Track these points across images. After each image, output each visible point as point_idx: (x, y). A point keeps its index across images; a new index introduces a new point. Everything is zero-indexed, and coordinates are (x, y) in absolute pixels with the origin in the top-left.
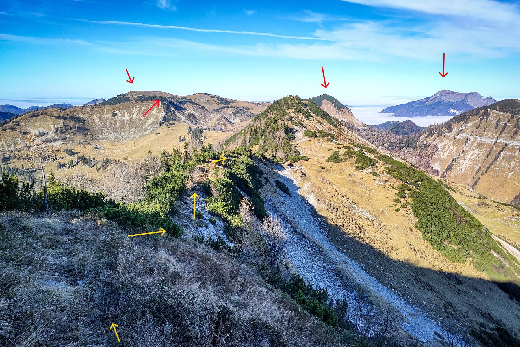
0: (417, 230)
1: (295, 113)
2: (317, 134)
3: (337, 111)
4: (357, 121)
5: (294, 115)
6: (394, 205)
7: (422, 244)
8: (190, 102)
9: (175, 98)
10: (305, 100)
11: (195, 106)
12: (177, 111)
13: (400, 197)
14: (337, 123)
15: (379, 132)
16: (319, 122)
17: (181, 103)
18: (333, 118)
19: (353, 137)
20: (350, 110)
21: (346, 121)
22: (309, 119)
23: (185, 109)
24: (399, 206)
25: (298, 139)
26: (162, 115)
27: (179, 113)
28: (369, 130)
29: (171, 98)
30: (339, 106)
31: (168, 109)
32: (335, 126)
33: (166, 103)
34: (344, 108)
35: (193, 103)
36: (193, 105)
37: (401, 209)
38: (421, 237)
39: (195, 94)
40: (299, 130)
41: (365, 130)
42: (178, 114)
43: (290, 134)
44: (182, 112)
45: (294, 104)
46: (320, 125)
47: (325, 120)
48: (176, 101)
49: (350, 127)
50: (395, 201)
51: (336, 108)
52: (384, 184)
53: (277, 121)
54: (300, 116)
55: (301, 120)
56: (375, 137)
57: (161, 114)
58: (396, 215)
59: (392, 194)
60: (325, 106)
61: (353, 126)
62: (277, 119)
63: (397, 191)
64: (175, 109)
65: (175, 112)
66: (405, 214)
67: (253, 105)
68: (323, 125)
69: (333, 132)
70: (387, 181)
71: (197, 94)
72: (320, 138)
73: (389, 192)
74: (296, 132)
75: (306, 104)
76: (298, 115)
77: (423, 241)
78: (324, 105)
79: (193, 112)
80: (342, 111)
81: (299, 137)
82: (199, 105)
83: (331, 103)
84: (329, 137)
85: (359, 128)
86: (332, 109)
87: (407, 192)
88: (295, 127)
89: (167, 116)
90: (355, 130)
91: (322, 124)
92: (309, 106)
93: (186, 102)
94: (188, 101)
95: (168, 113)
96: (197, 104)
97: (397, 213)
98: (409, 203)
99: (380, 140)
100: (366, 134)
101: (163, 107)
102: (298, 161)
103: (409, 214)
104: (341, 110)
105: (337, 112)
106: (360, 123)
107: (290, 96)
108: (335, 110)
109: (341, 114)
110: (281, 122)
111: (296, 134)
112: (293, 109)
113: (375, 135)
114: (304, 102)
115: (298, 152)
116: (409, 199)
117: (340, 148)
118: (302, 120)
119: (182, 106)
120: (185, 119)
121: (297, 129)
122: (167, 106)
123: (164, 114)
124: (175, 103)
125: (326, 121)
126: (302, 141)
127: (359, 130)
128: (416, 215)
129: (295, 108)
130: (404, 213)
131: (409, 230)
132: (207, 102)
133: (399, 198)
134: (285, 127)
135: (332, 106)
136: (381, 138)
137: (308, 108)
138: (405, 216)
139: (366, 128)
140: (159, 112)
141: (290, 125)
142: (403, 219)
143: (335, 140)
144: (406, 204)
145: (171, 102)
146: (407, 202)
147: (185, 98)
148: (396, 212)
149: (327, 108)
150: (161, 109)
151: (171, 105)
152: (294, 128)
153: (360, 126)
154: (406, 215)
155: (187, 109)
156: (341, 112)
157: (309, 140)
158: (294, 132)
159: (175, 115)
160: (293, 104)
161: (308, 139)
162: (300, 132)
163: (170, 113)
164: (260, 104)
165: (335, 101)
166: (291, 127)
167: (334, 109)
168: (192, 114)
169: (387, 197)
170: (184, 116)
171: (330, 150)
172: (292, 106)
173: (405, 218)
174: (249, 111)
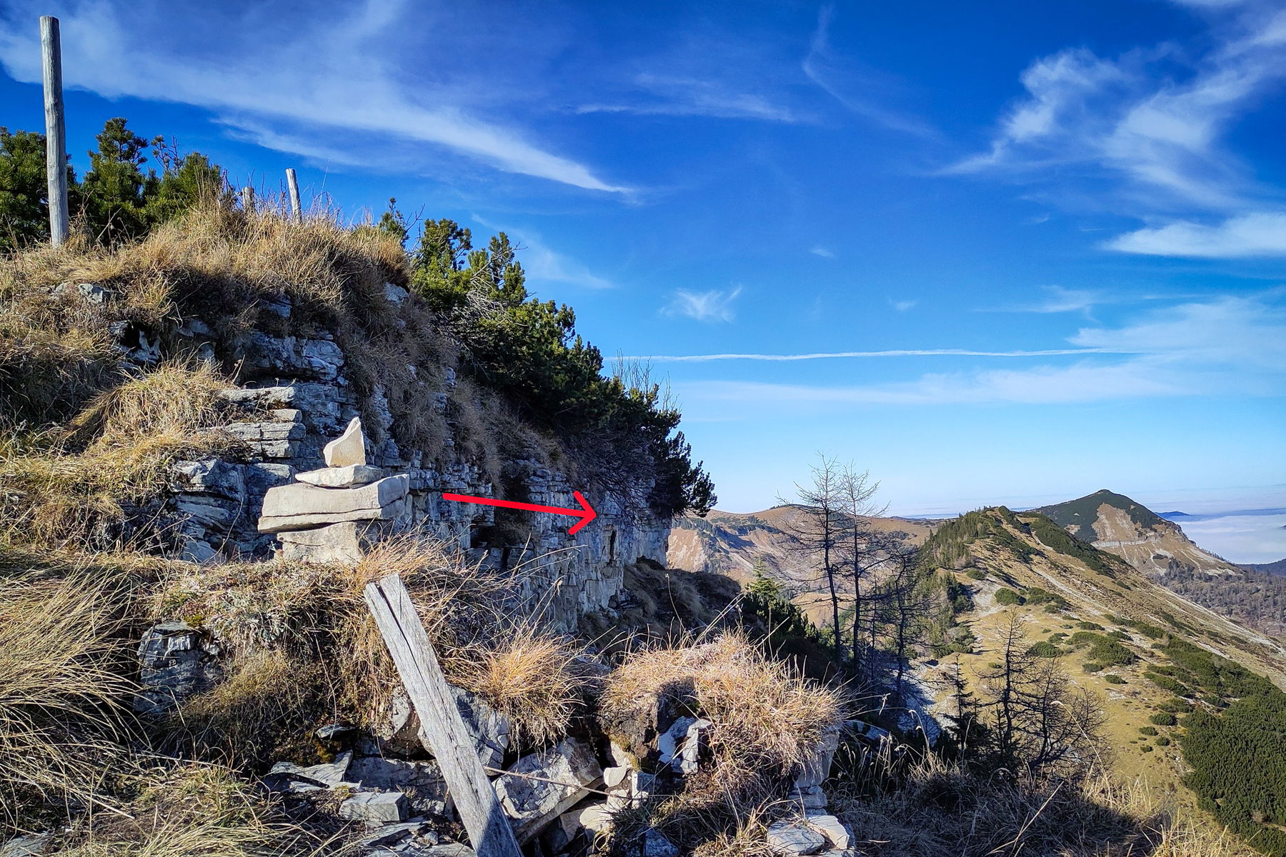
0: (1187, 790)
1: (991, 549)
2: (1027, 597)
3: (1142, 530)
4: (1201, 555)
5: (987, 553)
6: (1139, 739)
7: (1195, 816)
8: (763, 528)
9: (728, 519)
10: (1026, 514)
11: (775, 536)
12: (735, 550)
13: (1157, 724)
14: (1115, 566)
15: (1271, 583)
16: (1057, 567)
17: (742, 530)
18: (1104, 553)
19: (1161, 599)
20: (1179, 528)
21: (1169, 555)
22: (1026, 560)
23: (751, 544)
24: (1151, 741)
25: (982, 609)
26: (699, 560)
27: (738, 553)
28: (1240, 578)
29: (721, 519)
30: (1145, 519)
31: (713, 545)
32: (1109, 572)
33: (708, 533)
34: (1160, 522)
35: (770, 530)
36: (770, 535)
37: (1156, 749)
38: (1195, 804)
39: (774, 508)
40: (985, 589)
41: (1228, 577)
42: (735, 557)
43: (961, 599)
44: (744, 552)
45: (991, 529)
46: (1059, 573)
47: (1079, 560)
48: (730, 528)
49: (1184, 572)
50: (1143, 731)
51: (1139, 524)
52: (1129, 698)
53: (934, 570)
54: (1004, 554)
55: (1006, 565)
56: (1258, 594)
57: (697, 558)
58: (1142, 757)
59: (1143, 718)
60: (1106, 521)
61: (1191, 569)
62: (932, 566)
63: (1155, 713)
64: (729, 544)
65: (728, 552)
66: (1163, 758)
67: (917, 527)
68: (1068, 574)
69: (1095, 589)
70: (1139, 693)
71: (778, 507)
72: (1029, 607)
73: (1138, 713)
74: (976, 593)
75: (1027, 524)
76: (998, 553)
77: (1198, 811)
78: (1102, 517)
79: (770, 550)
80: (1156, 531)
81: (982, 605)
82: (784, 533)
83: (1122, 512)
84: (1053, 603)
85: (1211, 572)
86: (1126, 526)
87: (1180, 715)
88: (976, 583)
89: (711, 561)
90: (1200, 578)
91: (1065, 571)
92: (1036, 528)
93: (754, 527)
94: (759, 526)
95: (713, 555)
96: (778, 532)
97: (1144, 755)
98: (1176, 737)
99: (1275, 603)
100: (1230, 588)
101: (702, 541)
102: (949, 654)
103: (1174, 758)
104: (1152, 529)
105: (1140, 534)
106: (1211, 560)
107: (985, 508)
108: (1136, 529)
109: (1153, 540)
110: (941, 573)
111: (977, 599)
112: (988, 540)
113: (1258, 590)
114: (1022, 520)
115: (973, 637)
116: (1180, 729)
117: (1071, 628)
118: (1009, 563)
119: (744, 538)
120: (752, 567)
121: (981, 586)
122: (711, 538)
123: (704, 557)
124: (729, 531)
125: (1083, 563)
126: (990, 612)
127: (1210, 578)
128: (1190, 760)
129: (991, 536)
130: (1162, 754)
131: (1167, 787)
132: (803, 524)
133: (1155, 726)
134: (950, 583)
135: (1125, 518)
136: (1277, 598)
137: (1033, 533)
138: (1162, 761)
139: (1230, 572)
140: (693, 554)
141: (963, 578)
142: (1157, 767)
143: (1066, 609)
144: (1170, 738)
145: (718, 529)
146: (1171, 735)
147: (752, 518)
148: (1142, 752)
149: (1111, 525)
150: (696, 547)
151: (720, 536)
152: (972, 586)
153: (1213, 567)
154: (1165, 760)
155: (756, 545)
156: (1152, 533)
157: (1005, 611)
158: (972, 594)
159: (728, 558)
160: (986, 528)
161: (1004, 608)
162: (986, 593)
163: (717, 554)
164: (935, 522)
165: (1132, 507)
166: (965, 584)
167: (1134, 527)
168: (768, 555)
169: (1128, 724)
170: (750, 560)
171: (1046, 631)
172: (985, 533)
173: (1163, 765)
174: (906, 540)
